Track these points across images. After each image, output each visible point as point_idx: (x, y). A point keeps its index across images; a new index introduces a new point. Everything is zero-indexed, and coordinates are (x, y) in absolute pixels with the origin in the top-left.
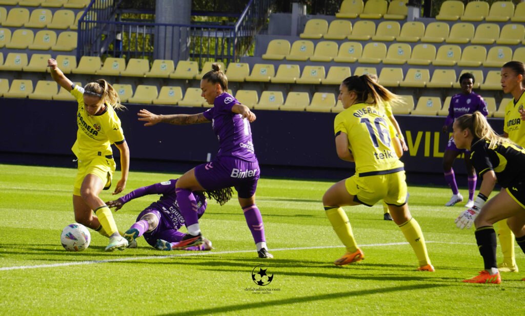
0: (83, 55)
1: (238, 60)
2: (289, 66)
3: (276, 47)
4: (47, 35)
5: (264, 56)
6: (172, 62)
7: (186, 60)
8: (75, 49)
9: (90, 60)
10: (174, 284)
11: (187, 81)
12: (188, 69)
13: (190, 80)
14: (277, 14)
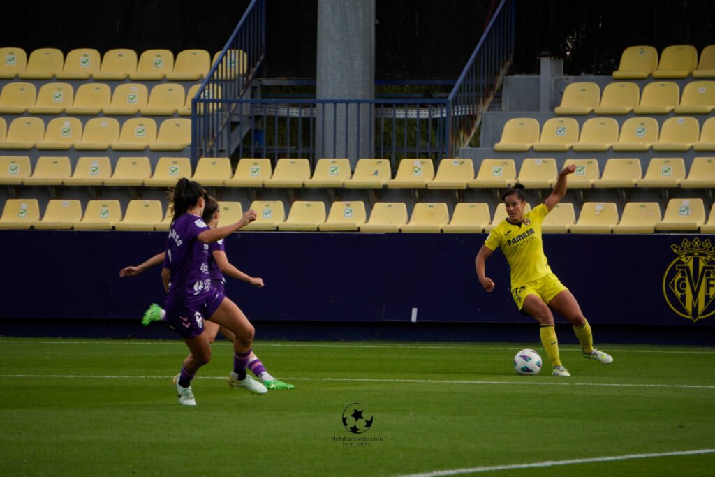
0: (201, 156)
1: (455, 155)
2: (539, 161)
3: (517, 131)
4: (141, 125)
5: (498, 146)
6: (347, 161)
7: (368, 157)
8: (189, 146)
9: (213, 163)
11: (373, 192)
12: (373, 172)
13: (377, 190)
14: (517, 76)
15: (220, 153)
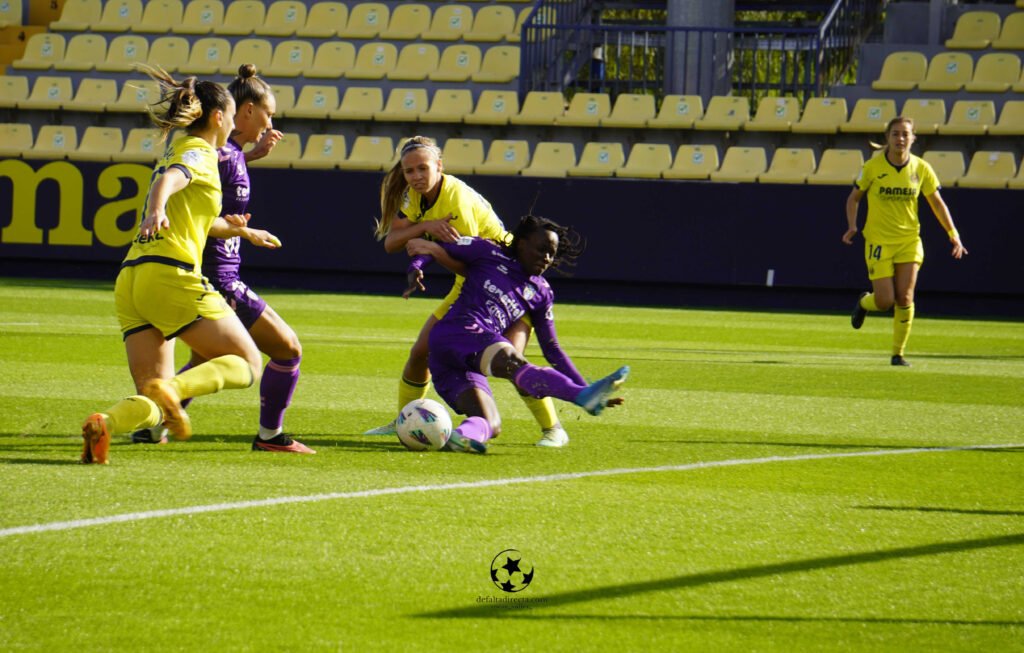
0: (530, 89)
1: (826, 94)
2: (924, 103)
3: (899, 67)
4: (463, 53)
5: (877, 84)
6: (699, 100)
7: (724, 94)
8: (517, 78)
9: (544, 98)
10: (706, 518)
11: (728, 135)
12: (728, 112)
13: (732, 132)
15: (553, 87)
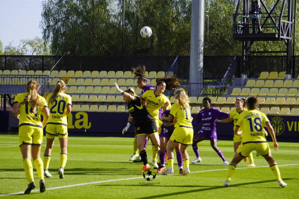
1: (221, 96)
3: (236, 91)
5: (231, 94)
6: (196, 98)
14: (236, 78)
